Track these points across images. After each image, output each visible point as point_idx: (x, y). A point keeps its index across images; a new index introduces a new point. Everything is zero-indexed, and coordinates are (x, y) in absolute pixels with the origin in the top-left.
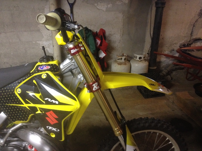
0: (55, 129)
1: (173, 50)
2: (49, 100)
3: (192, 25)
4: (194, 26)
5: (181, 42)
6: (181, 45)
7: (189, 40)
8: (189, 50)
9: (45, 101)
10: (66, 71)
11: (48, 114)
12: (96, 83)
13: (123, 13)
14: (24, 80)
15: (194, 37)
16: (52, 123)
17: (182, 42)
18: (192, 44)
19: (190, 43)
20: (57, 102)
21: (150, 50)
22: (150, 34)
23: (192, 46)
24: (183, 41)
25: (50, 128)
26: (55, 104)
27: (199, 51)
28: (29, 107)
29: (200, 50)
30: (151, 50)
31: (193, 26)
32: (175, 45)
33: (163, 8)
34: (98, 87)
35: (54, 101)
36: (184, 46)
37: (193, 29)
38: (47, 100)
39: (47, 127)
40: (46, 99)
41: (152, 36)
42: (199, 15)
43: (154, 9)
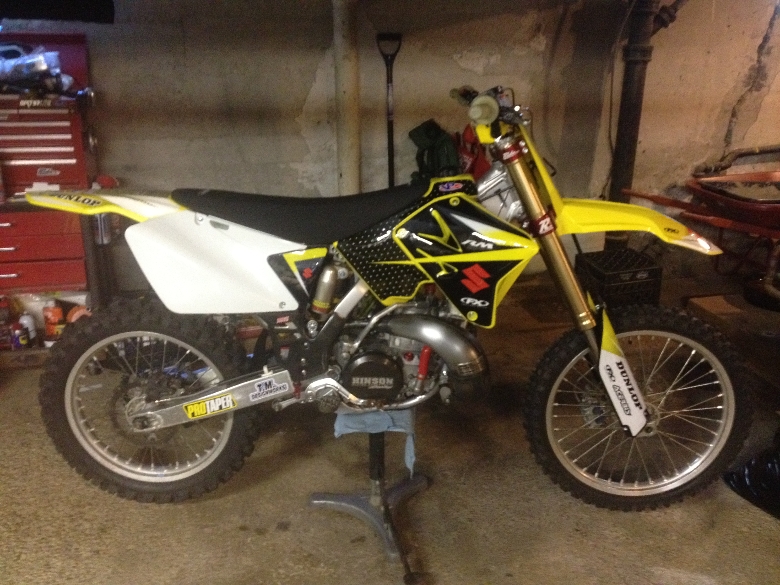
0: (478, 303)
1: (675, 186)
2: (473, 243)
3: (726, 112)
4: (734, 114)
5: (696, 164)
6: (697, 169)
7: (719, 157)
8: (722, 184)
9: (463, 247)
10: (488, 194)
11: (467, 272)
12: (548, 220)
13: (531, 81)
14: (411, 212)
15: (735, 147)
16: (474, 290)
17: (699, 162)
18: (729, 166)
19: (723, 164)
20: (490, 246)
21: (608, 188)
22: (610, 137)
23: (729, 172)
24: (704, 160)
25: (469, 300)
26: (486, 250)
27: (750, 186)
28: (423, 265)
29: (754, 183)
30: (612, 185)
31: (729, 115)
32: (679, 171)
33: (645, 63)
34: (551, 227)
35: (483, 245)
36: (707, 171)
37: (733, 124)
38: (468, 244)
39: (462, 300)
40: (465, 243)
41: (614, 144)
42: (746, 84)
43: (619, 67)
